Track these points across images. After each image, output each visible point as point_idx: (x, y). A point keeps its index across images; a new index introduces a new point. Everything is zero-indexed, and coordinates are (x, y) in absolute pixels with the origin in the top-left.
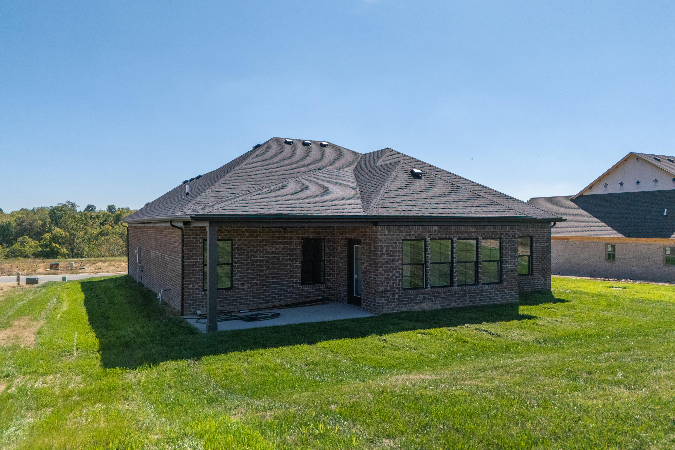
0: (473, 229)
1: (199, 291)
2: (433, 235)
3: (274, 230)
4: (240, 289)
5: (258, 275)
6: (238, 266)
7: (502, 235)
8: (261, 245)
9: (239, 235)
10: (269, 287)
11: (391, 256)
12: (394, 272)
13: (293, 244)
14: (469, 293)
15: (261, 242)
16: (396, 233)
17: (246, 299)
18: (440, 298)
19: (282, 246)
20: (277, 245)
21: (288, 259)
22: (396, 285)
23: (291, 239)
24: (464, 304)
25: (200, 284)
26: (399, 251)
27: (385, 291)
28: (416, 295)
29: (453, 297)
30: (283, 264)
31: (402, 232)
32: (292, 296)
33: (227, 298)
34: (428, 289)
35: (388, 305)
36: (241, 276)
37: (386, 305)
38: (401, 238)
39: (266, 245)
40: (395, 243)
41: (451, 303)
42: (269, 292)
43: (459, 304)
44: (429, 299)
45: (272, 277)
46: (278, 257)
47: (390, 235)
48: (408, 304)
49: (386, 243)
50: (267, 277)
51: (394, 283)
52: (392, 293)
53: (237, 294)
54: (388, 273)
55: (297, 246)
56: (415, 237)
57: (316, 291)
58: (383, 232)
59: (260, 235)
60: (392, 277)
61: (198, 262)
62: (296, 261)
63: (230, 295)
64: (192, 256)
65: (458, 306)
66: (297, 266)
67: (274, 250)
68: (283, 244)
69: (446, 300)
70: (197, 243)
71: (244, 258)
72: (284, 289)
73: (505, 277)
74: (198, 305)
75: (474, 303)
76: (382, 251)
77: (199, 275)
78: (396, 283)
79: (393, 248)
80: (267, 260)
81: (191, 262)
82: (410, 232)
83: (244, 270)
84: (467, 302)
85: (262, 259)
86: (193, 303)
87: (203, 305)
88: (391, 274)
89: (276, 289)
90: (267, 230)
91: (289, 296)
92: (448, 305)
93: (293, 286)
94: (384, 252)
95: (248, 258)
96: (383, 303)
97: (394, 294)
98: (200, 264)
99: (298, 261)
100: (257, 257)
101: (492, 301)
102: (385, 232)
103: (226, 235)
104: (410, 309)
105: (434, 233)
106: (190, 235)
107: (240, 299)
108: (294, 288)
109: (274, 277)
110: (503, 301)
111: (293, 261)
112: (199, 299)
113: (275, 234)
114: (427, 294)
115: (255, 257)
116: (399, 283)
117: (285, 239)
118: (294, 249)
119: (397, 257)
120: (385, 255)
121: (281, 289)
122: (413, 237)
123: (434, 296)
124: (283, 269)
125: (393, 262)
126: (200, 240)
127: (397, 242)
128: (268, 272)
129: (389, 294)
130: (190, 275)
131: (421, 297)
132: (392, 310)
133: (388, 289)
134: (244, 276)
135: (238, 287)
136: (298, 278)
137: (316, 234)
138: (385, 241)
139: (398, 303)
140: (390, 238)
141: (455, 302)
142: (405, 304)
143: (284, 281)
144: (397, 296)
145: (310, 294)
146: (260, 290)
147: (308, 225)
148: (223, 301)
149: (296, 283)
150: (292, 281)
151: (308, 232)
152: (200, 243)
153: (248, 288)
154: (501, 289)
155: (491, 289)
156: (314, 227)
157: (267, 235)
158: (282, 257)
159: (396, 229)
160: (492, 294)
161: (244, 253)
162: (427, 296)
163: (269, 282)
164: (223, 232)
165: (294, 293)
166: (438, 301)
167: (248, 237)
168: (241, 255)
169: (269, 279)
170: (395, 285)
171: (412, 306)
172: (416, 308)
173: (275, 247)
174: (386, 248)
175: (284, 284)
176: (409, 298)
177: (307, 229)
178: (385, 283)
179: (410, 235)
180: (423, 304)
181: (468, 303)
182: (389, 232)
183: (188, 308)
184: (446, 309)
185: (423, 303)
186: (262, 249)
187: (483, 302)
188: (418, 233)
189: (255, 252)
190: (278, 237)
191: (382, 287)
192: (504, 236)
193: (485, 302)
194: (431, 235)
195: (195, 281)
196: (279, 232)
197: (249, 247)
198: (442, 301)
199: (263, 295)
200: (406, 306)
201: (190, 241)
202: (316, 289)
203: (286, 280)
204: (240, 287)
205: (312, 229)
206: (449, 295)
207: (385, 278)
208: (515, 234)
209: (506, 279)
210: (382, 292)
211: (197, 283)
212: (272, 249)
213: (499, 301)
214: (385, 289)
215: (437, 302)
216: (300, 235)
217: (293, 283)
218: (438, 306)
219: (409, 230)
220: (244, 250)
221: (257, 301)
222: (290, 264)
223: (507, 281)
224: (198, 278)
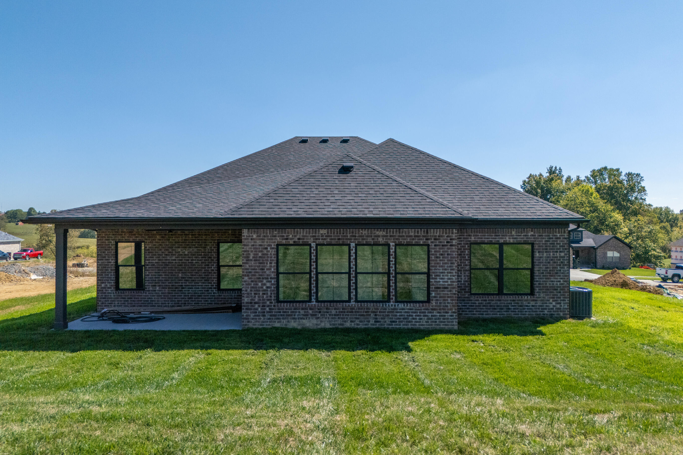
0: (380, 233)
1: (111, 291)
2: (319, 239)
3: (186, 232)
4: (151, 291)
5: (169, 278)
6: (149, 268)
7: (429, 241)
8: (172, 247)
9: (150, 237)
10: (181, 291)
11: (260, 263)
12: (265, 281)
13: (209, 248)
14: (374, 312)
15: (173, 245)
16: (268, 236)
17: (157, 301)
18: (330, 315)
19: (195, 250)
20: (190, 247)
21: (202, 263)
22: (267, 297)
23: (205, 242)
24: (366, 325)
25: (112, 284)
26: (271, 257)
27: (251, 303)
28: (295, 309)
29: (348, 315)
30: (197, 268)
31: (275, 236)
32: (206, 301)
33: (138, 298)
34: (312, 303)
35: (256, 319)
36: (152, 278)
37: (253, 319)
38: (274, 242)
39: (179, 247)
40: (266, 248)
41: (345, 322)
42: (182, 296)
43: (358, 325)
44: (312, 315)
45: (185, 280)
46: (192, 260)
47: (259, 239)
48: (283, 319)
49: (254, 248)
50: (180, 280)
51: (264, 294)
52: (261, 305)
53: (148, 296)
54: (256, 282)
55: (213, 250)
56: (294, 242)
57: (234, 298)
58: (249, 236)
59: (172, 237)
60: (262, 288)
61: (110, 262)
62: (211, 265)
63: (141, 296)
64: (105, 257)
65: (356, 326)
66: (213, 270)
67: (186, 253)
68: (197, 247)
69: (339, 318)
70: (109, 245)
71: (156, 260)
72: (198, 293)
73: (433, 295)
74: (110, 303)
75: (381, 325)
76: (248, 257)
77: (111, 275)
78: (267, 294)
79: (263, 254)
80: (179, 263)
81: (104, 262)
82: (288, 236)
83: (155, 273)
84: (371, 322)
85: (174, 261)
86: (106, 301)
87: (115, 303)
88: (260, 284)
89: (189, 293)
90: (179, 232)
91: (204, 301)
92: (341, 324)
93: (208, 291)
94: (251, 258)
95: (160, 260)
96: (250, 316)
97: (264, 306)
98: (112, 265)
99: (213, 265)
100: (169, 260)
101: (411, 325)
102: (252, 236)
103: (137, 237)
104: (286, 325)
105: (321, 238)
106: (103, 237)
107: (151, 301)
108: (209, 293)
109: (187, 280)
110: (429, 325)
111: (208, 265)
112: (111, 298)
113: (189, 237)
114: (310, 309)
115: (166, 260)
116: (271, 294)
117: (199, 242)
118: (209, 252)
119: (269, 265)
120: (253, 262)
121: (195, 293)
122: (291, 242)
123: (320, 312)
124: (196, 273)
125: (263, 269)
126: (113, 241)
127: (269, 248)
128: (180, 275)
129: (256, 306)
130: (102, 275)
131: (302, 312)
132: (261, 325)
133: (256, 300)
134: (155, 278)
135: (149, 288)
136: (214, 283)
137: (236, 237)
138: (253, 245)
139: (269, 317)
140: (259, 242)
141: (351, 321)
142: (279, 319)
143: (199, 286)
144: (267, 309)
145: (227, 301)
146: (172, 293)
147: (226, 228)
148: (134, 301)
149: (211, 288)
150: (206, 286)
151: (225, 235)
152: (112, 245)
153: (160, 291)
154: (427, 309)
155: (411, 309)
156: (232, 230)
157: (179, 237)
158: (195, 260)
159: (267, 233)
160: (412, 316)
161: (155, 255)
162: (310, 312)
163: (182, 285)
164: (135, 235)
165: (209, 298)
166: (326, 318)
167: (160, 240)
168: (153, 257)
169: (182, 283)
170: (265, 296)
171: (288, 322)
172: (293, 324)
173: (188, 250)
174: (254, 254)
175: (198, 288)
176: (284, 312)
177: (224, 232)
178: (251, 294)
179: (287, 239)
180: (304, 321)
181: (372, 324)
182: (258, 236)
183: (100, 306)
184: (337, 329)
185: (304, 319)
186: (174, 252)
187: (397, 325)
188: (298, 237)
189: (166, 255)
190: (191, 240)
191: (247, 297)
192: (432, 242)
193: (400, 325)
194: (316, 239)
195: (107, 280)
196: (192, 235)
197: (160, 250)
198: (332, 318)
199: (176, 298)
200: (280, 322)
201: (103, 242)
202: (235, 296)
203: (200, 284)
204: (151, 289)
205: (230, 232)
206: (342, 312)
207: (253, 287)
208: (451, 239)
209: (435, 297)
210: (247, 303)
211: (109, 283)
212: (184, 252)
213: (422, 325)
214: (252, 300)
215: (324, 319)
216: (217, 238)
217: (207, 288)
218: (326, 324)
219: (285, 233)
220: (155, 252)
221: (168, 304)
222: (205, 268)
223: (437, 300)
224: (111, 278)
